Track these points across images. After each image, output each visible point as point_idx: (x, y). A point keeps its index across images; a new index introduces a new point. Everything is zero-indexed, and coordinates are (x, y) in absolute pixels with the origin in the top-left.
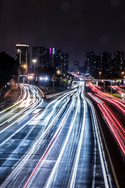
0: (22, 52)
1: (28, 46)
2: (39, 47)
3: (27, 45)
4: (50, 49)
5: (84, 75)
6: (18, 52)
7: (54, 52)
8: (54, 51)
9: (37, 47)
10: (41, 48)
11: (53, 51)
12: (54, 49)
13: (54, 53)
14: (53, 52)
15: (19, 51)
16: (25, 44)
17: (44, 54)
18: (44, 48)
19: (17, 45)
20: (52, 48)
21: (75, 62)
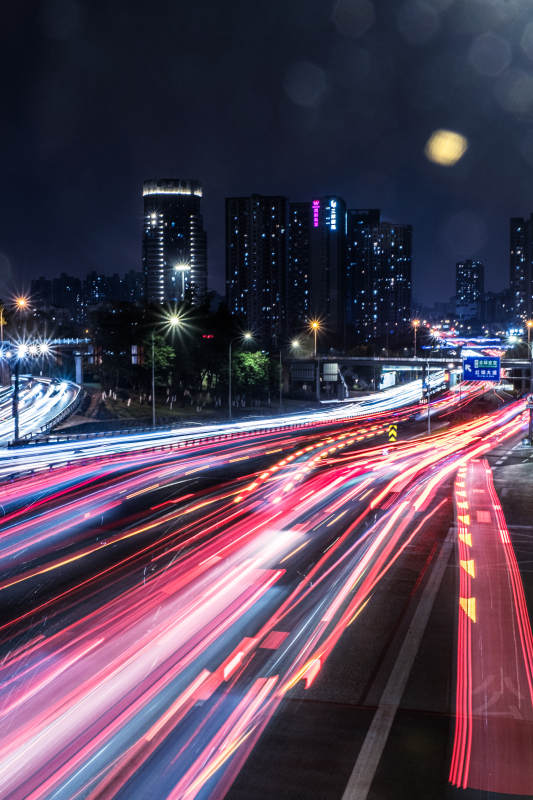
0: (170, 224)
1: (199, 193)
2: (256, 197)
3: (193, 190)
4: (316, 203)
5: (493, 336)
6: (151, 225)
7: (333, 222)
8: (333, 216)
9: (248, 198)
10: (267, 201)
11: (329, 213)
12: (333, 204)
13: (333, 227)
14: (330, 221)
15: (154, 223)
16: (184, 187)
17: (283, 231)
18: (281, 201)
19: (145, 193)
20: (325, 203)
21: (461, 269)
